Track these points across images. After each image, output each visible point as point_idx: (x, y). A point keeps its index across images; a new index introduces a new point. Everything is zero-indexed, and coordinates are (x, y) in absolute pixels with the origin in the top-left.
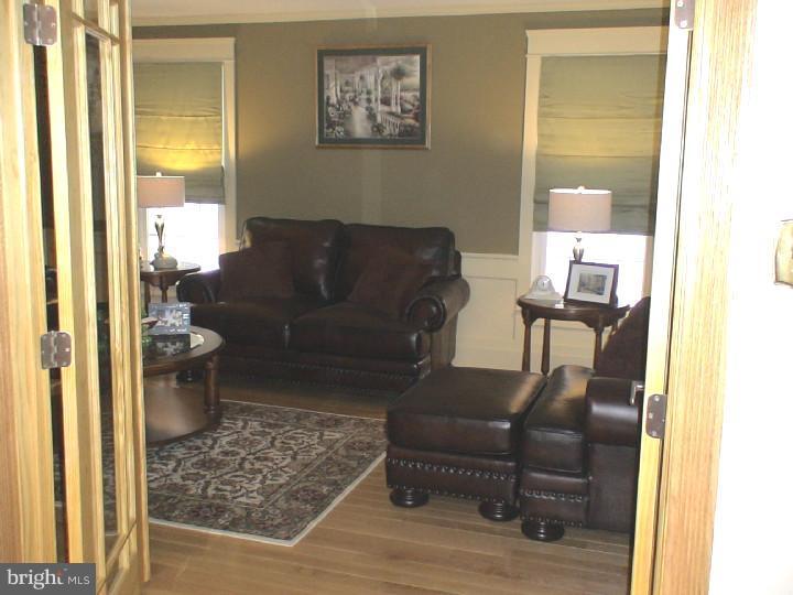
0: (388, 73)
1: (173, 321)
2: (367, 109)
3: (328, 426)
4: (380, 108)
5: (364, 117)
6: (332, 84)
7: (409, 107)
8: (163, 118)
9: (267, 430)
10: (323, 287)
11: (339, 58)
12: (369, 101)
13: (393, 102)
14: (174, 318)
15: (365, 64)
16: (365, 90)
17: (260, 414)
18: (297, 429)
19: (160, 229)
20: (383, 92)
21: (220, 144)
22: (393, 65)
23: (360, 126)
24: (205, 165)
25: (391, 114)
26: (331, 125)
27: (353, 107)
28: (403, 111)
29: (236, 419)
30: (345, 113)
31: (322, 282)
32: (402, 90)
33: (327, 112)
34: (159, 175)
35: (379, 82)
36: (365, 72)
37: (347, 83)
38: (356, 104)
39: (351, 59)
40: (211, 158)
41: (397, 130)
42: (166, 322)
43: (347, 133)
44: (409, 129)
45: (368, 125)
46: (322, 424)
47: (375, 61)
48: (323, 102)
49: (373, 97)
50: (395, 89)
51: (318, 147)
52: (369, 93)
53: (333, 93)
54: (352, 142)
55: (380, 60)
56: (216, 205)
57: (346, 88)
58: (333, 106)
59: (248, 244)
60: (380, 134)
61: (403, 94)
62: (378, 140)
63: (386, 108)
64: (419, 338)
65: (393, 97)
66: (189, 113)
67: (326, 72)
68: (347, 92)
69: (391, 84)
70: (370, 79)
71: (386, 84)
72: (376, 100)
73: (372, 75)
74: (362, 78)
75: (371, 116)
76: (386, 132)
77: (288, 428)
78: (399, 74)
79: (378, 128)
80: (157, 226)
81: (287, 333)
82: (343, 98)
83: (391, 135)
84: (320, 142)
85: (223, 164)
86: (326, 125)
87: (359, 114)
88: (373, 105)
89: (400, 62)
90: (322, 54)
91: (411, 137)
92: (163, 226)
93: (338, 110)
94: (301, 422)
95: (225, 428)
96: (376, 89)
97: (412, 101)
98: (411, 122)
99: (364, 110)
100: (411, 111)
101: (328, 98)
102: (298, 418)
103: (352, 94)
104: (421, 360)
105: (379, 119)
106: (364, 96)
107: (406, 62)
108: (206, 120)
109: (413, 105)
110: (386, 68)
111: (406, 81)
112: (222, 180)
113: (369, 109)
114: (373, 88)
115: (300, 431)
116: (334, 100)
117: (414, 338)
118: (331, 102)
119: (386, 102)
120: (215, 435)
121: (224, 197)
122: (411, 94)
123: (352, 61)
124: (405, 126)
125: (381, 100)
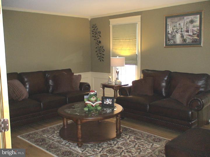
0: (188, 22)
1: (109, 102)
2: (181, 34)
3: (156, 142)
4: (185, 34)
5: (180, 37)
6: (170, 27)
7: (195, 33)
8: (121, 40)
9: (135, 140)
10: (163, 92)
11: (172, 18)
12: (182, 31)
13: (190, 31)
14: (110, 101)
15: (180, 20)
16: (180, 28)
17: (135, 134)
18: (145, 141)
19: (118, 73)
20: (186, 28)
21: (136, 47)
22: (190, 19)
23: (178, 40)
24: (132, 54)
25: (189, 35)
26: (169, 40)
27: (176, 34)
28: (193, 34)
29: (127, 135)
30: (174, 36)
31: (163, 90)
32: (193, 27)
33: (168, 36)
34: (118, 57)
35: (185, 25)
36: (180, 22)
37: (174, 26)
38: (177, 33)
39: (176, 18)
40: (134, 52)
41: (191, 41)
42: (107, 102)
43: (174, 42)
44: (195, 40)
45: (181, 39)
46: (154, 140)
47: (184, 18)
48: (167, 33)
49: (183, 30)
50: (191, 27)
51: (165, 47)
52: (182, 29)
53: (170, 30)
54: (175, 45)
55: (185, 18)
56: (135, 66)
57: (174, 28)
58: (170, 34)
59: (142, 78)
60: (185, 42)
61: (193, 28)
62: (184, 44)
63: (187, 34)
64: (192, 113)
65: (190, 30)
66: (128, 39)
67: (168, 23)
68: (175, 29)
69: (189, 25)
70: (182, 24)
71: (188, 26)
72: (184, 31)
73: (183, 23)
74: (179, 24)
75: (182, 36)
76: (187, 41)
77: (143, 140)
78: (192, 22)
79: (184, 40)
80: (117, 72)
81: (148, 107)
82: (173, 31)
83: (189, 42)
84: (166, 46)
85: (137, 53)
86: (167, 40)
87: (178, 36)
88: (183, 33)
89: (192, 18)
90: (167, 18)
91: (196, 43)
92: (118, 72)
93: (171, 35)
94: (148, 138)
95: (123, 138)
96: (184, 28)
97: (196, 31)
98: (196, 37)
99: (180, 35)
100: (196, 34)
101: (168, 31)
102: (147, 137)
103: (176, 30)
104: (193, 121)
105: (185, 37)
106: (180, 30)
107: (195, 18)
108: (133, 41)
109: (197, 32)
110: (188, 20)
111: (195, 24)
112: (136, 58)
113: (182, 34)
114: (182, 27)
115: (146, 142)
116: (170, 32)
117: (190, 113)
118: (169, 33)
119: (187, 31)
120: (118, 140)
121: (137, 63)
122: (196, 28)
123: (176, 19)
124: (194, 39)
125: (186, 31)
